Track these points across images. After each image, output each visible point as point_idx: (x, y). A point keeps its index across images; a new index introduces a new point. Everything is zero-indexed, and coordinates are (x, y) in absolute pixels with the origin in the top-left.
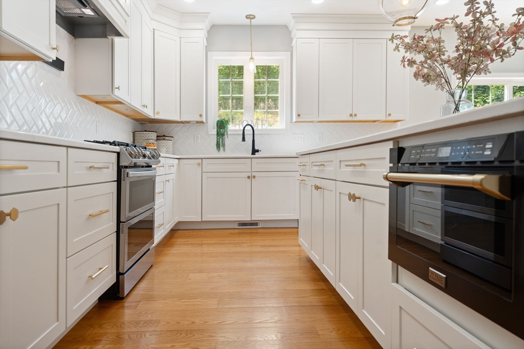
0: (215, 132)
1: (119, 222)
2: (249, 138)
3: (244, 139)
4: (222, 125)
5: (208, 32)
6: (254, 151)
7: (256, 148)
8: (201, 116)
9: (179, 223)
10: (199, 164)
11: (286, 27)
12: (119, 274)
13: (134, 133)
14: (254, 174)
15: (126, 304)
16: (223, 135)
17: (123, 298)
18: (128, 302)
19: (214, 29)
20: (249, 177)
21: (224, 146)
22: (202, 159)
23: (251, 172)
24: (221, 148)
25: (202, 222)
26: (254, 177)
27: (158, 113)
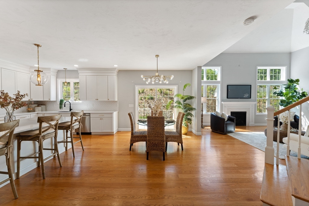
3: (65, 106)
4: (61, 101)
16: (62, 104)
21: (62, 108)
27: (32, 99)
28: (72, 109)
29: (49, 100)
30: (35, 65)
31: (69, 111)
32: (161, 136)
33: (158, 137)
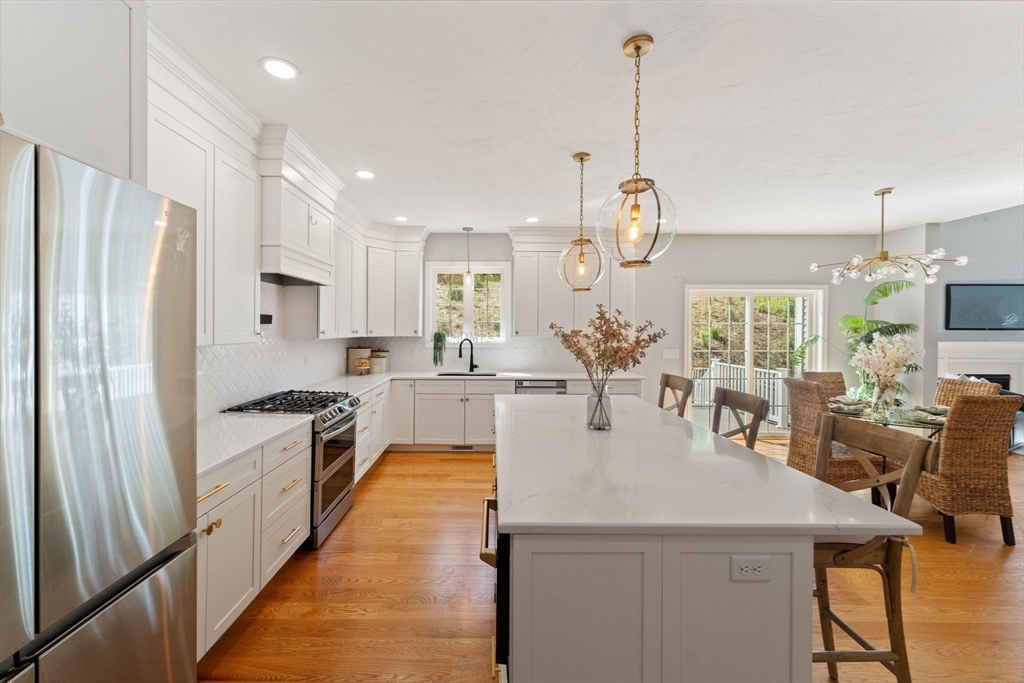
0: (432, 345)
1: (313, 481)
2: (466, 353)
3: (460, 356)
4: (439, 339)
5: (427, 241)
6: (473, 367)
7: (475, 363)
8: (416, 332)
9: (391, 445)
10: (411, 386)
11: (507, 235)
12: (313, 528)
13: (348, 349)
14: (467, 397)
15: (319, 556)
16: (440, 348)
17: (316, 549)
18: (322, 554)
19: (432, 237)
20: (462, 400)
21: (441, 360)
22: (414, 380)
23: (465, 394)
24: (439, 363)
25: (414, 444)
26: (468, 400)
27: (371, 332)
28: (476, 366)
29: (414, 335)
30: (397, 219)
31: (467, 371)
32: (1000, 462)
33: (985, 465)
